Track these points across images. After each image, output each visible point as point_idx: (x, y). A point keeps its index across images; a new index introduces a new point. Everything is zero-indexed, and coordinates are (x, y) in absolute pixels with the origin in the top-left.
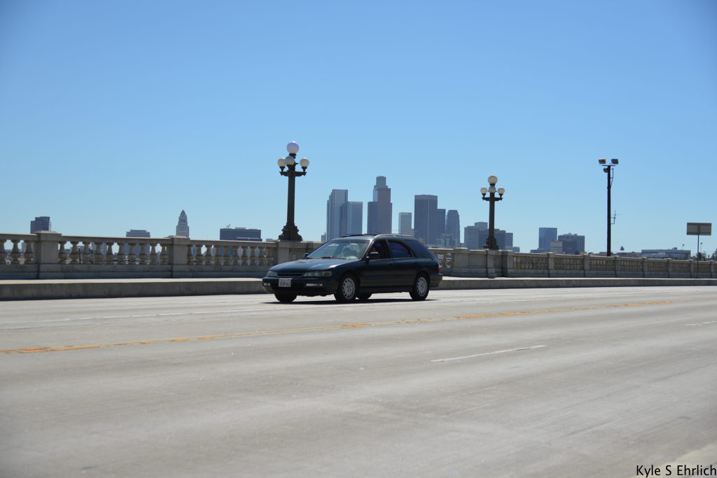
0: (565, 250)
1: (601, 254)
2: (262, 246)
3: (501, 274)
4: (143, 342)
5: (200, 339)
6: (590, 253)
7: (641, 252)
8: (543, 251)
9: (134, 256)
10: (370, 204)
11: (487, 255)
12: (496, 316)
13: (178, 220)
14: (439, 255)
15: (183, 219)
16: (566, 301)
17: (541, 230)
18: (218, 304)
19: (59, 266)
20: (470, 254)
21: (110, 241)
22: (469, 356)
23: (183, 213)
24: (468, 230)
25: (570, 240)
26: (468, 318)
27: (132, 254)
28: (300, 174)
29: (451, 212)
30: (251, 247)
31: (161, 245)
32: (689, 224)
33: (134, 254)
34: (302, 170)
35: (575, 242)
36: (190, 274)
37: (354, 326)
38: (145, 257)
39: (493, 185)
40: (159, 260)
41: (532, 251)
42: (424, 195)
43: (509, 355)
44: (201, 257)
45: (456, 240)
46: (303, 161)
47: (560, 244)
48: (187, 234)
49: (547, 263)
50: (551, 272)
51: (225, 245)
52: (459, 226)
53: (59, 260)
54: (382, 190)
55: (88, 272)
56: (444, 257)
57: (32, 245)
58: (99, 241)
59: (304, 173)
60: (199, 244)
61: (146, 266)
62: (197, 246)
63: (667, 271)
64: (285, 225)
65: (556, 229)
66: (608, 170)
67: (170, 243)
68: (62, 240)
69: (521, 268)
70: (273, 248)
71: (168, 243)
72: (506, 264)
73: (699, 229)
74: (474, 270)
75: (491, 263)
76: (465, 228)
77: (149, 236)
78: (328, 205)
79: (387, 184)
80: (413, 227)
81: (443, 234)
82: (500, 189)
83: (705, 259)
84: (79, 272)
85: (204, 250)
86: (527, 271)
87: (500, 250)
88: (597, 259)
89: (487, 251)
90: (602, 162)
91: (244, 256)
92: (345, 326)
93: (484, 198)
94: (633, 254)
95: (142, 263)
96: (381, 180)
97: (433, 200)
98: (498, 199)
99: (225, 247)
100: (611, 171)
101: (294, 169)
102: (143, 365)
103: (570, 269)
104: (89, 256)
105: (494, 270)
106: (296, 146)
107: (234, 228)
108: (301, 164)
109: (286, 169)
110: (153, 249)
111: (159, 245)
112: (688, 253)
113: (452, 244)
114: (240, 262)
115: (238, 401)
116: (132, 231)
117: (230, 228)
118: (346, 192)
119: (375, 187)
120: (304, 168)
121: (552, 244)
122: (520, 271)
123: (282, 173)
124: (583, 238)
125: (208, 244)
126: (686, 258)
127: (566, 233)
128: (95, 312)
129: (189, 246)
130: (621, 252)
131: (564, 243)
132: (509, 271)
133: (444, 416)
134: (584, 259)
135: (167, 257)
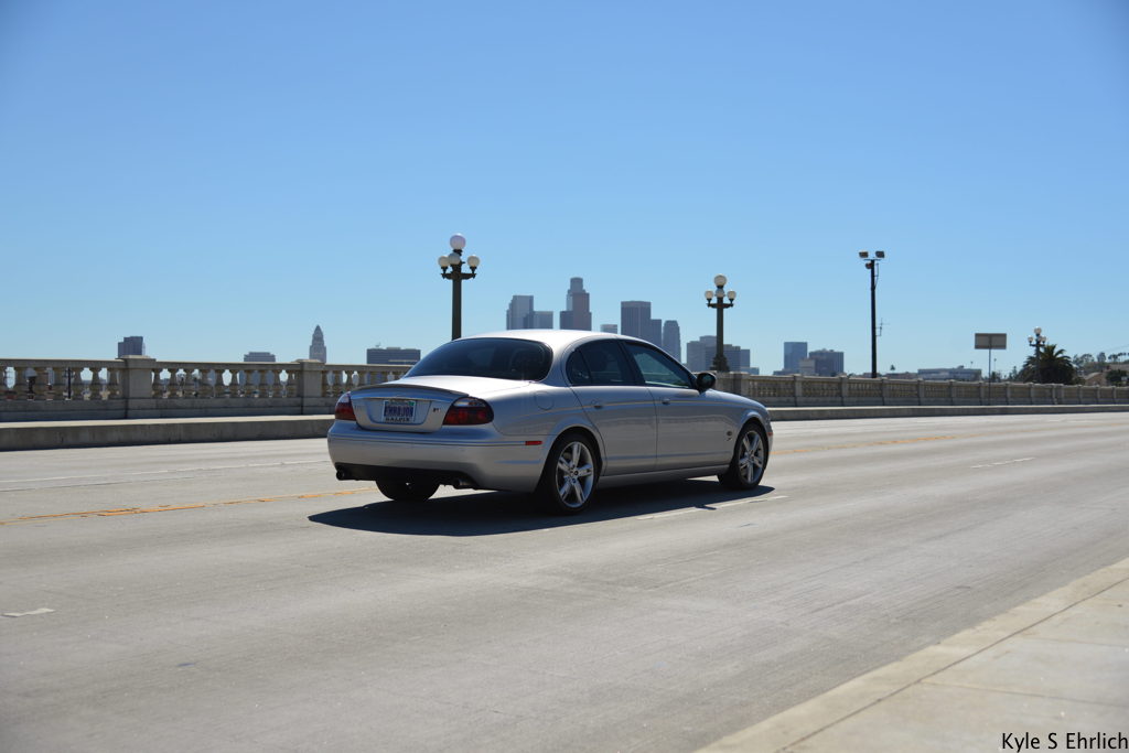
0: (817, 370)
1: (865, 375)
4: (262, 498)
6: (850, 375)
7: (916, 372)
8: (789, 373)
9: (252, 387)
10: (563, 314)
13: (311, 339)
15: (318, 337)
16: (817, 437)
17: (787, 345)
19: (153, 401)
21: (219, 368)
23: (318, 329)
24: (691, 346)
25: (824, 357)
27: (250, 384)
28: (467, 276)
29: (668, 322)
31: (287, 372)
32: (977, 335)
33: (253, 385)
34: (470, 272)
35: (830, 361)
36: (327, 409)
38: (266, 388)
39: (720, 287)
40: (284, 391)
41: (775, 373)
42: (632, 302)
43: (738, 509)
44: (340, 387)
46: (471, 259)
47: (812, 363)
48: (324, 357)
49: (794, 388)
50: (798, 400)
51: (372, 370)
52: (679, 341)
53: (153, 393)
54: (578, 295)
55: (193, 408)
57: (118, 374)
58: (205, 367)
59: (473, 275)
60: (338, 369)
61: (268, 400)
62: (334, 372)
63: (950, 396)
65: (805, 345)
66: (871, 266)
67: (299, 369)
68: (157, 367)
71: (297, 369)
73: (990, 342)
76: (688, 344)
77: (274, 360)
78: (508, 316)
79: (584, 288)
82: (729, 293)
83: (1000, 381)
84: (178, 408)
87: (732, 373)
88: (859, 382)
90: (864, 255)
93: (709, 305)
94: (907, 375)
95: (263, 395)
96: (577, 283)
97: (644, 308)
98: (727, 306)
99: (372, 372)
100: (875, 267)
101: (460, 269)
103: (823, 396)
104: (193, 387)
106: (462, 240)
107: (385, 348)
108: (469, 264)
109: (450, 270)
110: (277, 378)
111: (284, 371)
112: (977, 373)
115: (383, 575)
116: (251, 353)
117: (380, 347)
118: (531, 299)
119: (569, 291)
120: (473, 268)
121: (802, 364)
123: (445, 276)
124: (841, 355)
125: (349, 369)
126: (974, 380)
127: (820, 348)
129: (324, 373)
130: (891, 372)
131: (818, 362)
133: (651, 590)
134: (841, 382)
135: (294, 387)
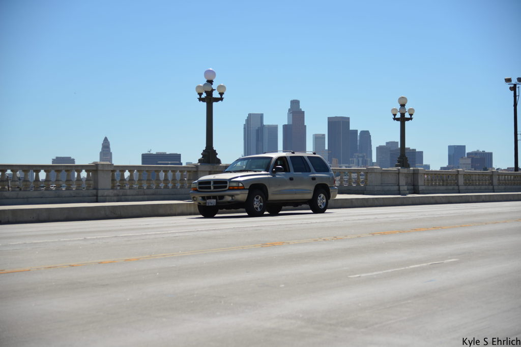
0: (473, 166)
1: (509, 169)
2: (183, 169)
3: (413, 191)
4: (72, 264)
5: (126, 260)
6: (497, 169)
8: (453, 168)
9: (61, 182)
10: (285, 127)
11: (399, 173)
12: (409, 231)
13: (101, 147)
14: (352, 175)
15: (106, 145)
16: (476, 215)
17: (450, 147)
18: (143, 227)
20: (383, 173)
21: (37, 169)
22: (385, 271)
23: (106, 139)
24: (380, 149)
25: (478, 157)
26: (383, 234)
27: (59, 181)
28: (217, 100)
29: (362, 132)
30: (172, 171)
31: (86, 171)
33: (61, 181)
34: (219, 96)
35: (483, 159)
36: (115, 198)
37: (273, 245)
38: (71, 183)
39: (403, 106)
40: (84, 185)
41: (441, 168)
42: (336, 117)
43: (423, 269)
44: (125, 182)
45: (369, 159)
46: (220, 87)
47: (469, 161)
48: (110, 160)
49: (457, 179)
50: (461, 188)
51: (147, 169)
52: (371, 146)
54: (296, 113)
55: (17, 198)
56: (358, 176)
58: (26, 169)
59: (221, 99)
60: (123, 169)
61: (71, 191)
62: (120, 171)
64: (204, 149)
65: (464, 147)
66: (514, 88)
67: (95, 169)
69: (432, 185)
70: (194, 171)
71: (93, 169)
72: (418, 183)
74: (386, 188)
75: (403, 181)
76: (377, 148)
77: (74, 163)
78: (245, 128)
79: (300, 108)
80: (326, 148)
81: (356, 154)
82: (410, 110)
84: (8, 198)
85: (127, 174)
86: (438, 187)
87: (411, 168)
88: (505, 175)
89: (399, 169)
90: (508, 80)
91: (166, 180)
92: (264, 245)
93: (395, 119)
95: (68, 188)
96: (295, 104)
97: (345, 121)
98: (408, 119)
99: (147, 171)
100: (517, 89)
101: (212, 94)
102: (73, 287)
103: (479, 185)
104: (17, 183)
105: (406, 188)
106: (213, 73)
107: (155, 153)
108: (218, 90)
109: (204, 95)
110: (79, 175)
111: (84, 171)
113: (365, 163)
114: (162, 185)
115: (164, 320)
116: (57, 158)
117: (151, 152)
118: (261, 116)
119: (289, 110)
120: (221, 94)
121: (461, 161)
122: (431, 188)
123: (200, 99)
124: (490, 154)
125: (131, 169)
127: (475, 150)
128: (25, 237)
129: (113, 171)
131: (473, 160)
132: (421, 188)
133: (363, 330)
134: (492, 175)
135: (92, 182)
